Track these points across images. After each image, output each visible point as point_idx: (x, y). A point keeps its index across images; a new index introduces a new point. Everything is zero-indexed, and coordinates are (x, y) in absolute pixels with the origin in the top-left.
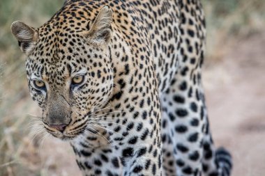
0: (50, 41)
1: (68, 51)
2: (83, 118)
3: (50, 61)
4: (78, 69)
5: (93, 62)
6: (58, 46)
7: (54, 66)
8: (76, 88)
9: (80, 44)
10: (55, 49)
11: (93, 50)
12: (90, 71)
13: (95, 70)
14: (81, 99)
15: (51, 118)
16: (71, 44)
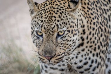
0: (47, 11)
1: (58, 17)
2: (62, 54)
3: (46, 21)
4: (62, 27)
5: (70, 25)
6: (52, 14)
7: (49, 24)
8: (59, 38)
9: (65, 14)
10: (50, 15)
11: (71, 19)
12: (68, 29)
13: (71, 29)
14: (62, 44)
15: (45, 52)
16: (61, 13)
